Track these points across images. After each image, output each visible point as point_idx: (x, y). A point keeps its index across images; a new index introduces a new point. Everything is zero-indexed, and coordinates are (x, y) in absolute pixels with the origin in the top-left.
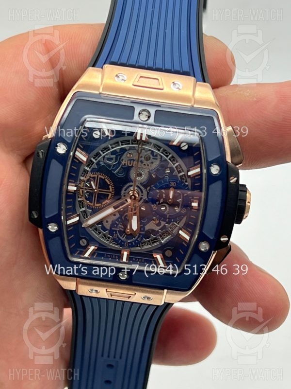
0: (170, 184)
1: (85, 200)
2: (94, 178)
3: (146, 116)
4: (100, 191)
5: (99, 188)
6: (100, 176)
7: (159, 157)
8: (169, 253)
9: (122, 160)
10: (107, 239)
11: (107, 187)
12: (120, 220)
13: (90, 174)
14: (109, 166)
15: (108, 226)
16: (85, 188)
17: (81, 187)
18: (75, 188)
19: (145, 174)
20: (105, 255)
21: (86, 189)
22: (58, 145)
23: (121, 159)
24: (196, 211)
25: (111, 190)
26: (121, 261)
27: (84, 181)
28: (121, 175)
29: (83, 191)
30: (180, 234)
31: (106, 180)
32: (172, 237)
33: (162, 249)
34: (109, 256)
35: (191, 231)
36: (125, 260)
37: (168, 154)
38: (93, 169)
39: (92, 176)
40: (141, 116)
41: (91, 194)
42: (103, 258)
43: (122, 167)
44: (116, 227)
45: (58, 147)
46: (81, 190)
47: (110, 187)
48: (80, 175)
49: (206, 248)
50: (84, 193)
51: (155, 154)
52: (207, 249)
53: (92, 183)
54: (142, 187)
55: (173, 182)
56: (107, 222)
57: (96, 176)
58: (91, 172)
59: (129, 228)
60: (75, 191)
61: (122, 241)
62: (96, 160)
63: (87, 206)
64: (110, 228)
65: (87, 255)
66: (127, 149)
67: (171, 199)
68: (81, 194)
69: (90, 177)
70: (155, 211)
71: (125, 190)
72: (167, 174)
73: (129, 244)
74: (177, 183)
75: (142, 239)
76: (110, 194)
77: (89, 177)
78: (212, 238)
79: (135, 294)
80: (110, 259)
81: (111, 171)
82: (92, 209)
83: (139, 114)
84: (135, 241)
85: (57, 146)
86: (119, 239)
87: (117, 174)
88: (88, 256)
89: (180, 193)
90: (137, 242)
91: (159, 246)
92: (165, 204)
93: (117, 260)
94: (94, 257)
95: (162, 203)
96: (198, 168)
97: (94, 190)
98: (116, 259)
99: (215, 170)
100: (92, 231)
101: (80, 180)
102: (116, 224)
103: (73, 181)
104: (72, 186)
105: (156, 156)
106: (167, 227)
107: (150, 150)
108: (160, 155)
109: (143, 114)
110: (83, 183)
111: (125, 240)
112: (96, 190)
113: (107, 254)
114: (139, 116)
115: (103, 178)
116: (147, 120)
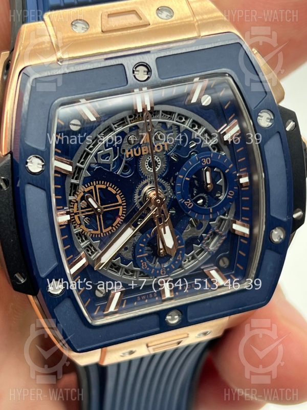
0: (202, 162)
1: (85, 229)
2: (90, 192)
3: (144, 71)
4: (105, 208)
5: (102, 205)
6: (98, 186)
7: (175, 128)
8: (224, 263)
9: (124, 151)
10: (131, 274)
11: (112, 198)
12: (145, 240)
13: (82, 189)
14: (108, 166)
15: (128, 255)
16: (80, 211)
17: (75, 211)
18: (68, 217)
19: (162, 160)
20: (139, 298)
21: (82, 213)
22: (28, 161)
23: (121, 150)
24: (247, 188)
25: (120, 202)
26: (163, 298)
27: (77, 202)
28: (129, 174)
29: (79, 217)
30: (234, 230)
31: (109, 189)
32: (224, 238)
33: (213, 260)
34: (144, 297)
35: (247, 219)
36: (168, 294)
37: (184, 120)
38: (85, 178)
39: (86, 190)
40: (137, 76)
41: (92, 217)
42: (135, 303)
43: (126, 162)
44: (142, 253)
45: (29, 164)
46: (76, 217)
47: (118, 196)
48: (67, 194)
49: (280, 236)
50: (81, 219)
51: (168, 126)
52: (282, 237)
53: (90, 200)
54: (162, 181)
55: (206, 158)
56: (126, 249)
57: (92, 187)
58: (84, 184)
59: (161, 247)
60: (68, 220)
61: (156, 270)
62: (82, 163)
63: (92, 237)
64: (134, 256)
65: (112, 308)
66: (127, 131)
67: (209, 184)
68: (79, 222)
69: (84, 192)
70: (191, 210)
71: (139, 194)
72: (193, 150)
73: (166, 270)
74: (210, 157)
75: (183, 256)
76: (121, 208)
77: (82, 194)
78: (285, 219)
79: (188, 334)
80: (146, 301)
81: (111, 173)
82: (100, 239)
83: (133, 72)
84: (173, 263)
85: (27, 163)
86: (151, 268)
87: (121, 174)
88: (115, 309)
89: (219, 170)
90: (177, 262)
91: (210, 257)
92: (201, 195)
93: (157, 298)
94: (124, 306)
95: (197, 194)
96: (234, 126)
97: (97, 209)
98: (155, 297)
99: (265, 120)
100: (109, 271)
101: (71, 201)
102: (141, 248)
103: (62, 207)
104: (63, 214)
105: (171, 127)
106: (213, 226)
107: (159, 122)
108: (175, 125)
109: (138, 71)
110: (76, 204)
111: (159, 267)
112: (99, 210)
113: (140, 296)
114: (135, 76)
115: (104, 187)
116: (148, 78)
